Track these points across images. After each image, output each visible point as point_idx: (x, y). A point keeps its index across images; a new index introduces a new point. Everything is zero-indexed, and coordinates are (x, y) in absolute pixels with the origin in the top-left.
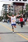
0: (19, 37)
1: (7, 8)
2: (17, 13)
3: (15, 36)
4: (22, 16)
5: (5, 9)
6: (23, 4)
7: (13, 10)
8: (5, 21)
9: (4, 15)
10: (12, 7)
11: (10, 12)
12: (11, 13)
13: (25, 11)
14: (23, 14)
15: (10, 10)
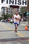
5: (3, 11)
6: (18, 7)
7: (10, 12)
8: (3, 21)
9: (2, 16)
10: (10, 9)
13: (20, 12)
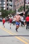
0: (18, 41)
1: (4, 3)
2: (17, 10)
3: (13, 41)
4: (24, 13)
5: (1, 4)
12: (9, 10)
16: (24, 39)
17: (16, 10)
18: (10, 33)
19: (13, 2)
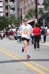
0: (28, 70)
4: (36, 22)
10: (13, 1)
11: (7, 14)
14: (36, 18)
15: (7, 8)
16: (37, 65)
17: (22, 17)
18: (14, 57)
19: (16, 3)
